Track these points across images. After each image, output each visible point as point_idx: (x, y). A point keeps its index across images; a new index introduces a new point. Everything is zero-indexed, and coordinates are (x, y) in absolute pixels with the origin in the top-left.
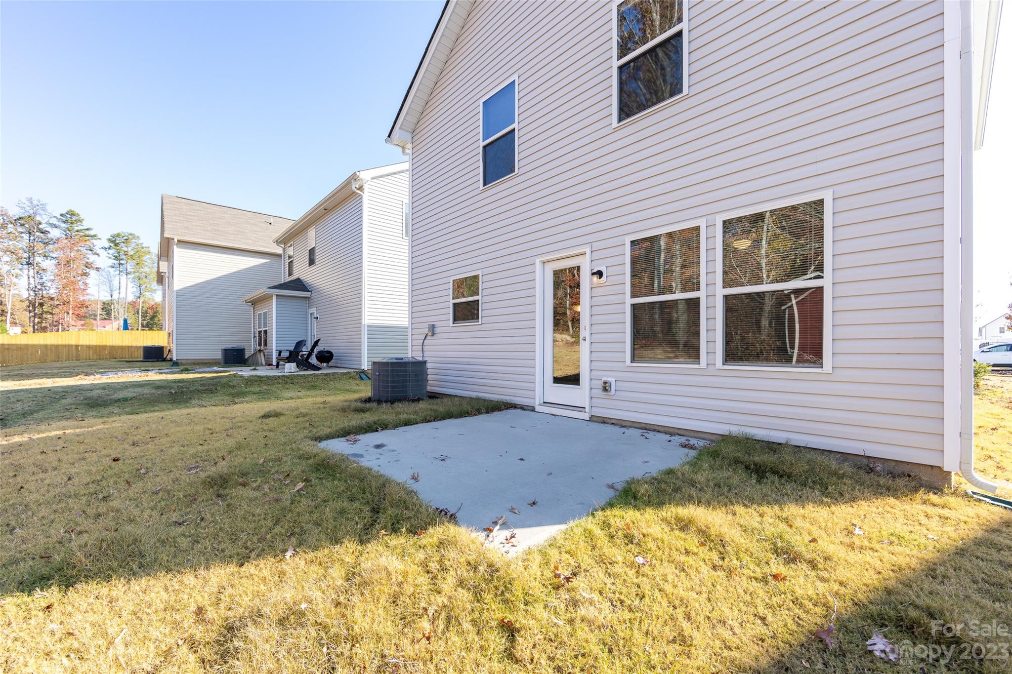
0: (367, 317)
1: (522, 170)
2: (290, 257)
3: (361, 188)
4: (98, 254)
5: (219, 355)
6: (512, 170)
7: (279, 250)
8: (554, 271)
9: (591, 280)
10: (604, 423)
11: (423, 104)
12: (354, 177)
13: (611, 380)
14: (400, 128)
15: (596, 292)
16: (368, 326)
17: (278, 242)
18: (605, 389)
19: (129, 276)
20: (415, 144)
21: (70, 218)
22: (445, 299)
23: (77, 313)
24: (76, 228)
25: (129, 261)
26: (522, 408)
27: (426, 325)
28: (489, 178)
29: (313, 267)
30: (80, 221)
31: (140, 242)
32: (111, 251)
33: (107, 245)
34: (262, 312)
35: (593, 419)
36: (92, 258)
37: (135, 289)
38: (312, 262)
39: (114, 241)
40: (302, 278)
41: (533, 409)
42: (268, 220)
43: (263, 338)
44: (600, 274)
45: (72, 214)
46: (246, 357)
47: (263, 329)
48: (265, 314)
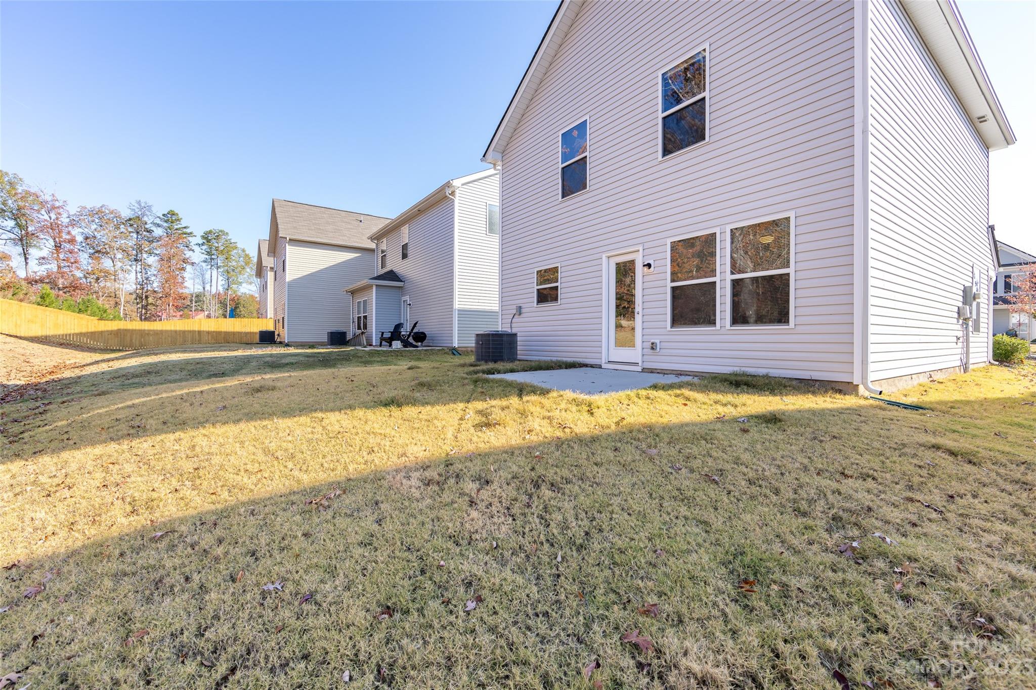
0: (457, 303)
1: (593, 188)
2: (383, 252)
3: (453, 193)
4: (193, 250)
5: (325, 339)
6: (585, 187)
7: (373, 246)
8: (617, 264)
9: (643, 270)
10: (652, 372)
11: (512, 131)
12: (448, 185)
13: (657, 341)
14: (493, 150)
15: (647, 278)
16: (459, 310)
17: (372, 238)
18: (652, 348)
19: (219, 270)
20: (505, 162)
21: (171, 217)
22: (531, 285)
23: (176, 304)
24: (176, 227)
25: (220, 256)
26: (592, 366)
27: (515, 307)
28: (567, 192)
29: (406, 261)
30: (179, 220)
31: (229, 238)
32: (204, 247)
33: (201, 241)
34: (362, 300)
35: (644, 370)
36: (188, 254)
37: (223, 282)
38: (405, 256)
39: (207, 238)
40: (395, 270)
41: (600, 367)
42: (359, 218)
43: (362, 323)
44: (649, 265)
45: (172, 213)
46: (348, 339)
47: (362, 315)
48: (365, 302)
